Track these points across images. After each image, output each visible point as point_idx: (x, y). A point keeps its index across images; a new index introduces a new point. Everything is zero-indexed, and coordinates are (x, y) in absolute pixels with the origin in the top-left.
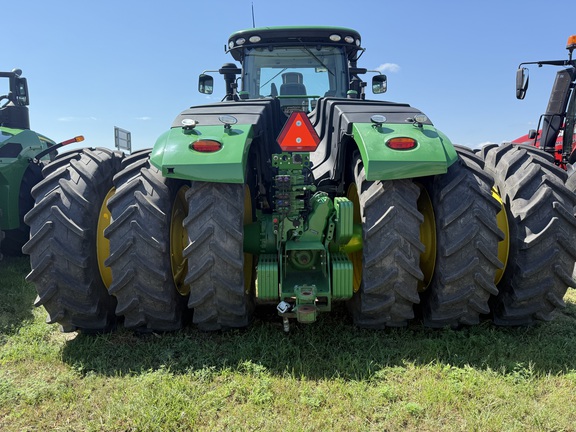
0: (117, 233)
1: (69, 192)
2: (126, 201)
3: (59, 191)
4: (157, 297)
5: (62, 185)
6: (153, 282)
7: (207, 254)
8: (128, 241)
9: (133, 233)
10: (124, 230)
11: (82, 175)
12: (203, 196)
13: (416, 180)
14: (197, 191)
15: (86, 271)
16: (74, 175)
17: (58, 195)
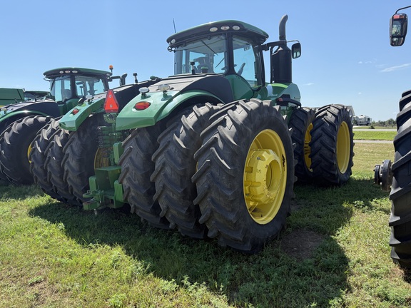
13: (147, 128)
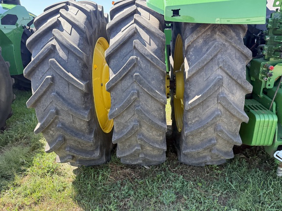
0: (119, 87)
1: (65, 43)
2: (125, 51)
3: (54, 42)
4: (157, 146)
5: (56, 35)
6: (154, 133)
7: (213, 106)
8: (133, 95)
9: (136, 86)
10: (126, 83)
11: (74, 25)
12: (206, 42)
14: (198, 37)
15: (89, 123)
16: (66, 26)
17: (54, 46)
